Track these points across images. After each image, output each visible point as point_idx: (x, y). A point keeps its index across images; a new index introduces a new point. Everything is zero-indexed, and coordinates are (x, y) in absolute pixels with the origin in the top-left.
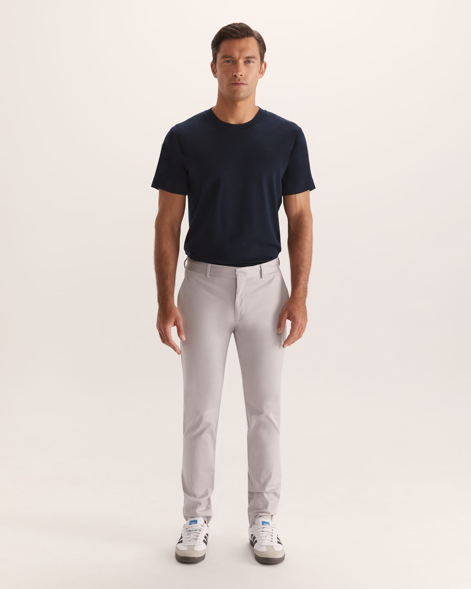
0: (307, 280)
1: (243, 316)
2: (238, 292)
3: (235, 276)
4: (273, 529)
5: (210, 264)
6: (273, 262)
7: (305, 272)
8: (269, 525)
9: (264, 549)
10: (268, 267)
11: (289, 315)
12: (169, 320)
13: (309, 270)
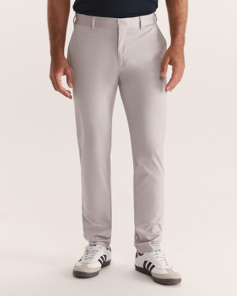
0: (184, 30)
1: (125, 62)
2: (120, 40)
3: (117, 26)
4: (164, 255)
5: (94, 17)
6: (150, 16)
7: (183, 23)
8: (160, 251)
9: (165, 272)
10: (146, 19)
11: (171, 60)
12: (59, 70)
13: (185, 22)
